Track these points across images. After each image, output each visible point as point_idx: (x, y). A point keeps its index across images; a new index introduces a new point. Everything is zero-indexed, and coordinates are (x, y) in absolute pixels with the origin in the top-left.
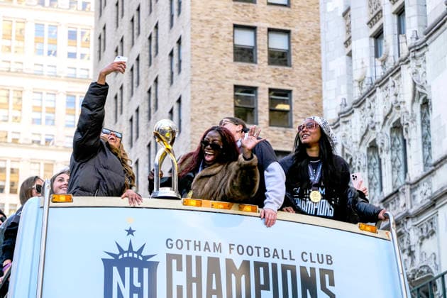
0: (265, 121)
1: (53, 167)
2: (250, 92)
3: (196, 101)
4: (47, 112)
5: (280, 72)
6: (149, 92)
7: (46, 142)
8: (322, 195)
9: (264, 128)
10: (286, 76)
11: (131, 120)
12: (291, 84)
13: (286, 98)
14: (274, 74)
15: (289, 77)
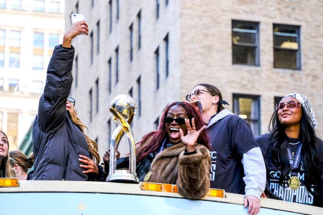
0: (269, 62)
1: (17, 118)
2: (251, 28)
3: (187, 39)
4: (11, 52)
5: (286, 5)
6: (131, 28)
7: (10, 88)
8: (301, 181)
9: (268, 70)
10: (294, 9)
11: (110, 62)
12: (299, 18)
13: (294, 35)
14: (280, 6)
15: (297, 11)
